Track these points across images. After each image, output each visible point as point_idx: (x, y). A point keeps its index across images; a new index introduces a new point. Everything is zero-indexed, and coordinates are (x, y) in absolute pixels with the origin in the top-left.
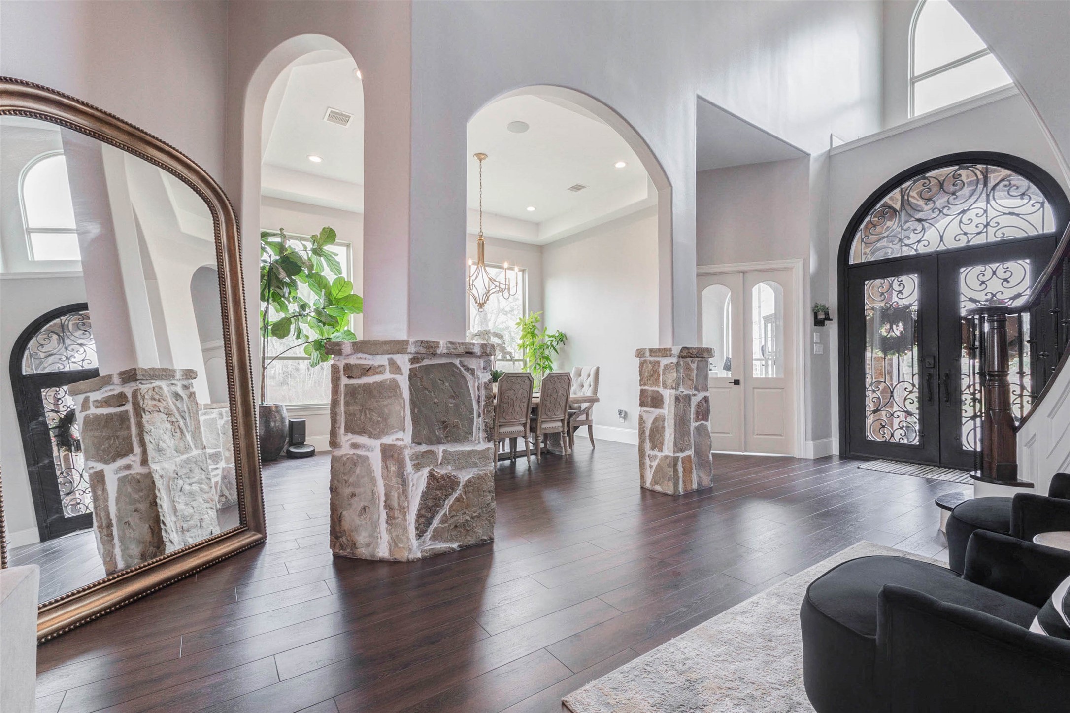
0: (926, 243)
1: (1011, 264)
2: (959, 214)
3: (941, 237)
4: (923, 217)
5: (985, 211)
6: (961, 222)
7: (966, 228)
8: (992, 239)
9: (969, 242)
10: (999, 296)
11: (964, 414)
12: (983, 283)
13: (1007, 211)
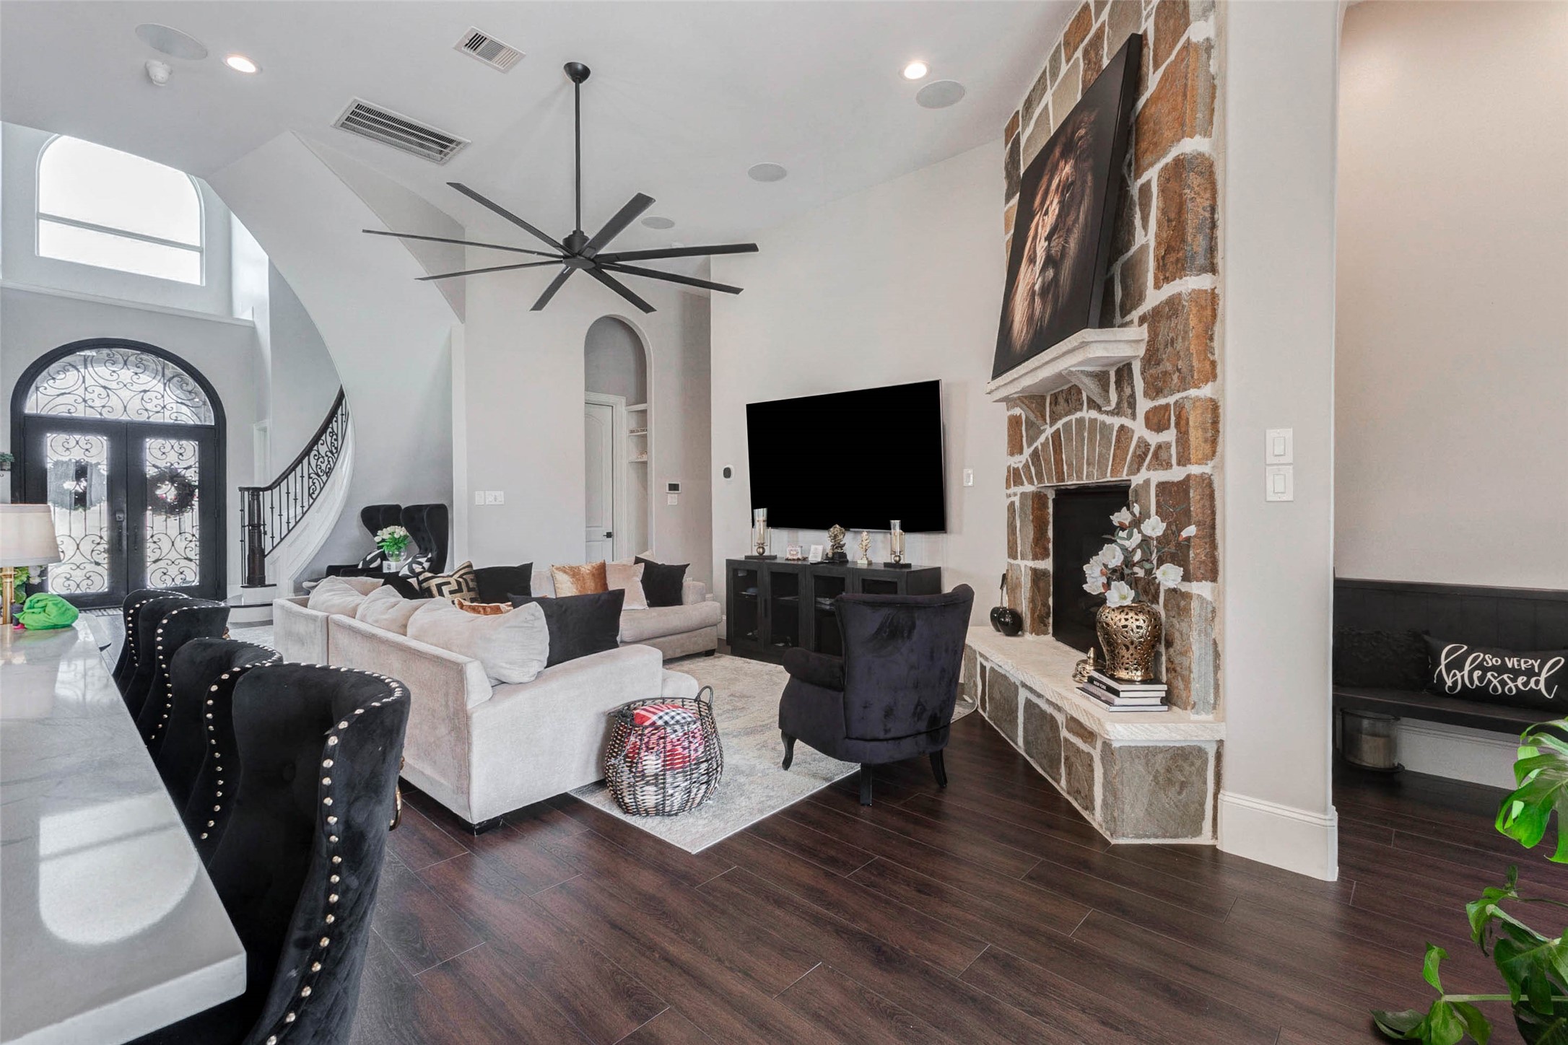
0: (110, 409)
1: (184, 442)
2: (141, 392)
3: (125, 407)
4: (109, 387)
5: (163, 396)
6: (142, 399)
7: (148, 406)
8: (168, 421)
9: (149, 418)
10: (176, 465)
11: (148, 560)
12: (164, 453)
13: (180, 401)
